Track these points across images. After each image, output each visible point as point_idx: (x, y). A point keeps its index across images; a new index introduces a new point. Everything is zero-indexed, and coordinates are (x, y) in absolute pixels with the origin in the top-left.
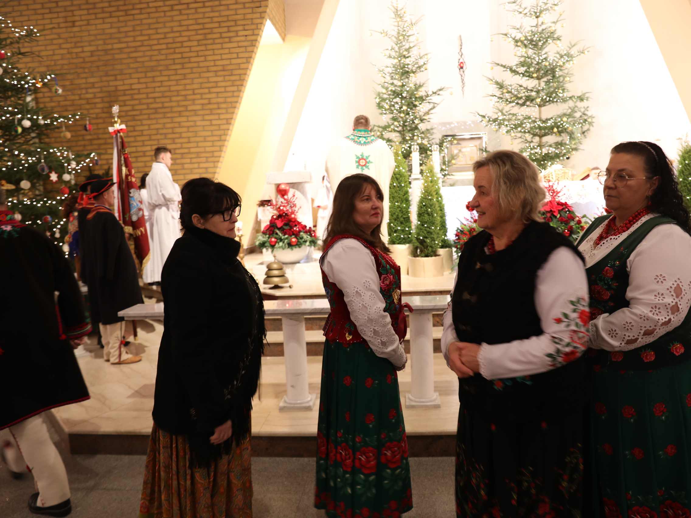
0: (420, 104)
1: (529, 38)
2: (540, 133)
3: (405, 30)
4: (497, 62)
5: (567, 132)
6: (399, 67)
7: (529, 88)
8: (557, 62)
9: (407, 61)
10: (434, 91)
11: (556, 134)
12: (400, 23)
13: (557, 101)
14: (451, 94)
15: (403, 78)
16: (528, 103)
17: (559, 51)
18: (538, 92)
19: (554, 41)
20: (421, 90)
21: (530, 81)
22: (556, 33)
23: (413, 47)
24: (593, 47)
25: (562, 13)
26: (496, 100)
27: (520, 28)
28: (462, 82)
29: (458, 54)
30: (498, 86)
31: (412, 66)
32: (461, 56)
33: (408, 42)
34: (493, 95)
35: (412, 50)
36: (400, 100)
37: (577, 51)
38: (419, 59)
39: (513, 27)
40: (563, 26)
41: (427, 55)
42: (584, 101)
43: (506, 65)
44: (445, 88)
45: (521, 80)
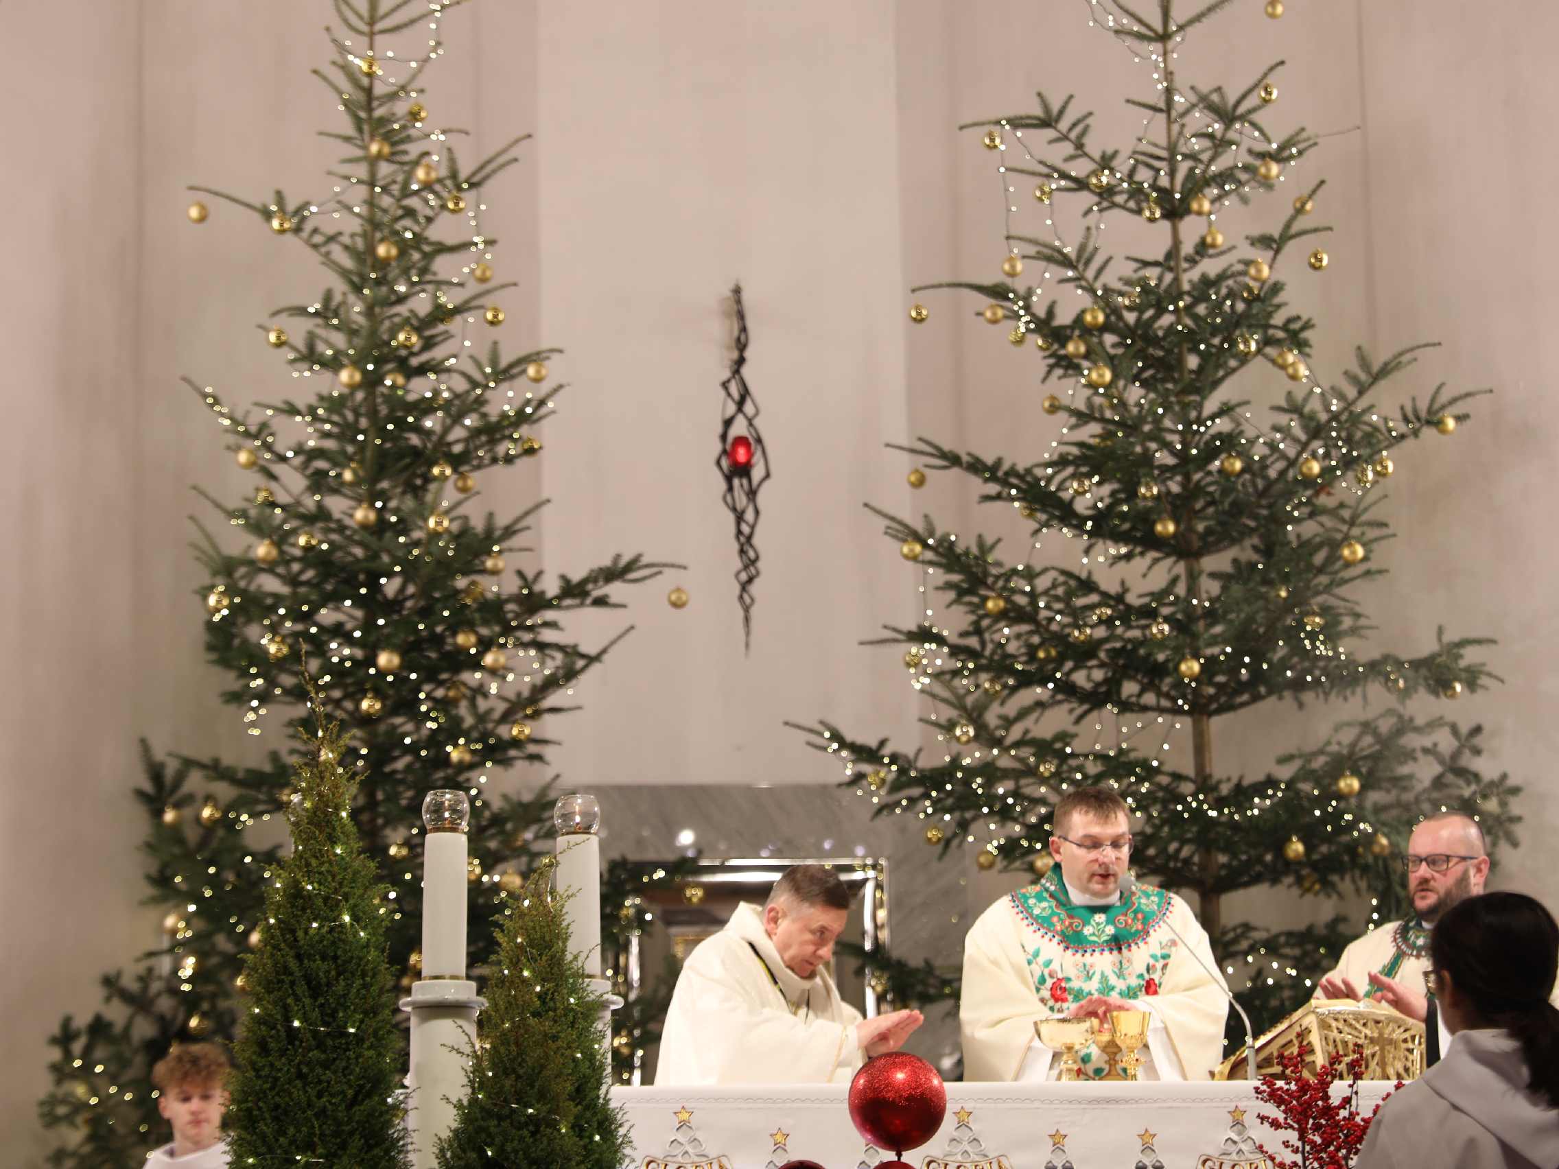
0: (486, 645)
1: (1131, 317)
2: (1203, 867)
3: (410, 213)
4: (946, 446)
5: (1365, 869)
6: (364, 423)
7: (1132, 599)
8: (1292, 463)
9: (421, 388)
10: (576, 576)
11: (1299, 881)
12: (385, 169)
13: (1298, 685)
14: (677, 605)
15: (384, 485)
16: (1129, 688)
17: (1299, 395)
18: (1184, 625)
19: (1269, 350)
20: (496, 565)
21: (1140, 563)
22: (1278, 306)
23: (458, 310)
24: (1486, 392)
25: (1310, 197)
26: (939, 662)
27: (1078, 260)
28: (742, 552)
29: (722, 393)
30: (955, 578)
31: (448, 421)
32: (740, 404)
33: (429, 282)
34: (923, 635)
35: (446, 332)
36: (359, 614)
37: (1402, 408)
38: (492, 384)
39: (1038, 253)
40: (1318, 264)
41: (541, 365)
42: (1454, 689)
43: (999, 462)
44: (640, 568)
45: (1087, 551)
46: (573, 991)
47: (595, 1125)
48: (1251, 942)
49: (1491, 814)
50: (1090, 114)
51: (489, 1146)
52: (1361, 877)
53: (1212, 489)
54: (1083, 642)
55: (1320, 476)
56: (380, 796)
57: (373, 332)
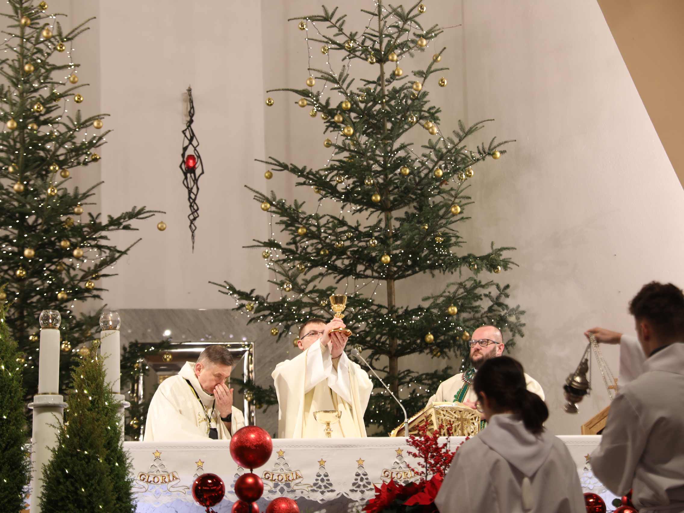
0: (74, 246)
1: (362, 106)
2: (391, 346)
3: (40, 51)
4: (281, 162)
5: (459, 346)
6: (18, 145)
7: (362, 229)
8: (431, 170)
9: (45, 130)
10: (115, 216)
11: (431, 351)
12: (28, 31)
13: (432, 267)
14: (160, 229)
15: (28, 174)
16: (360, 268)
17: (434, 141)
18: (383, 241)
19: (422, 121)
20: (78, 210)
21: (366, 213)
22: (426, 102)
23: (62, 96)
24: (513, 141)
25: (439, 55)
26: (277, 256)
27: (339, 80)
28: (191, 206)
29: (183, 135)
30: (285, 219)
31: (57, 145)
32: (191, 141)
33: (49, 83)
34: (271, 244)
35: (57, 105)
36: (16, 231)
37: (478, 147)
38: (77, 130)
39: (322, 76)
40: (443, 84)
41: (100, 121)
42: (498, 269)
43: (305, 168)
44: (145, 213)
45: (343, 208)
46: (107, 399)
47: (116, 459)
48: (411, 377)
49: (512, 323)
50: (346, 15)
51: (67, 468)
52: (458, 350)
53: (396, 181)
54: (340, 247)
55: (442, 176)
56: (25, 313)
57: (23, 104)
